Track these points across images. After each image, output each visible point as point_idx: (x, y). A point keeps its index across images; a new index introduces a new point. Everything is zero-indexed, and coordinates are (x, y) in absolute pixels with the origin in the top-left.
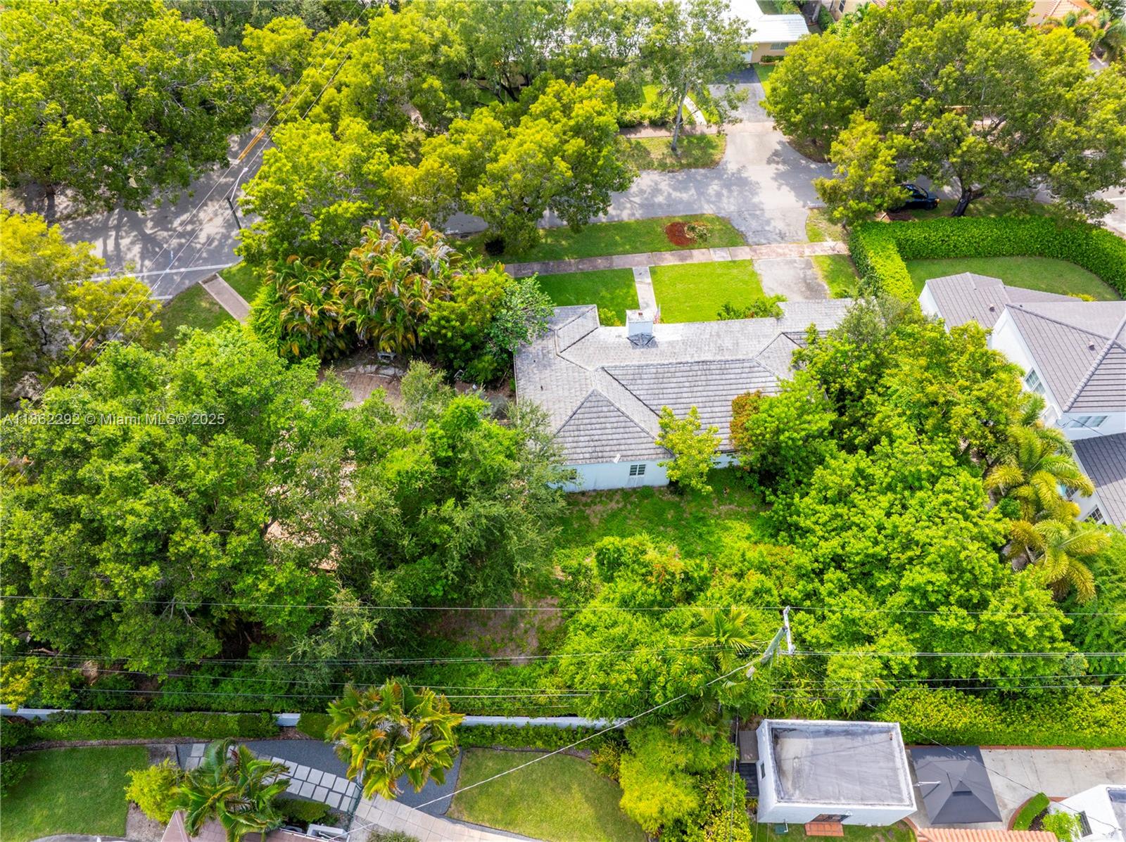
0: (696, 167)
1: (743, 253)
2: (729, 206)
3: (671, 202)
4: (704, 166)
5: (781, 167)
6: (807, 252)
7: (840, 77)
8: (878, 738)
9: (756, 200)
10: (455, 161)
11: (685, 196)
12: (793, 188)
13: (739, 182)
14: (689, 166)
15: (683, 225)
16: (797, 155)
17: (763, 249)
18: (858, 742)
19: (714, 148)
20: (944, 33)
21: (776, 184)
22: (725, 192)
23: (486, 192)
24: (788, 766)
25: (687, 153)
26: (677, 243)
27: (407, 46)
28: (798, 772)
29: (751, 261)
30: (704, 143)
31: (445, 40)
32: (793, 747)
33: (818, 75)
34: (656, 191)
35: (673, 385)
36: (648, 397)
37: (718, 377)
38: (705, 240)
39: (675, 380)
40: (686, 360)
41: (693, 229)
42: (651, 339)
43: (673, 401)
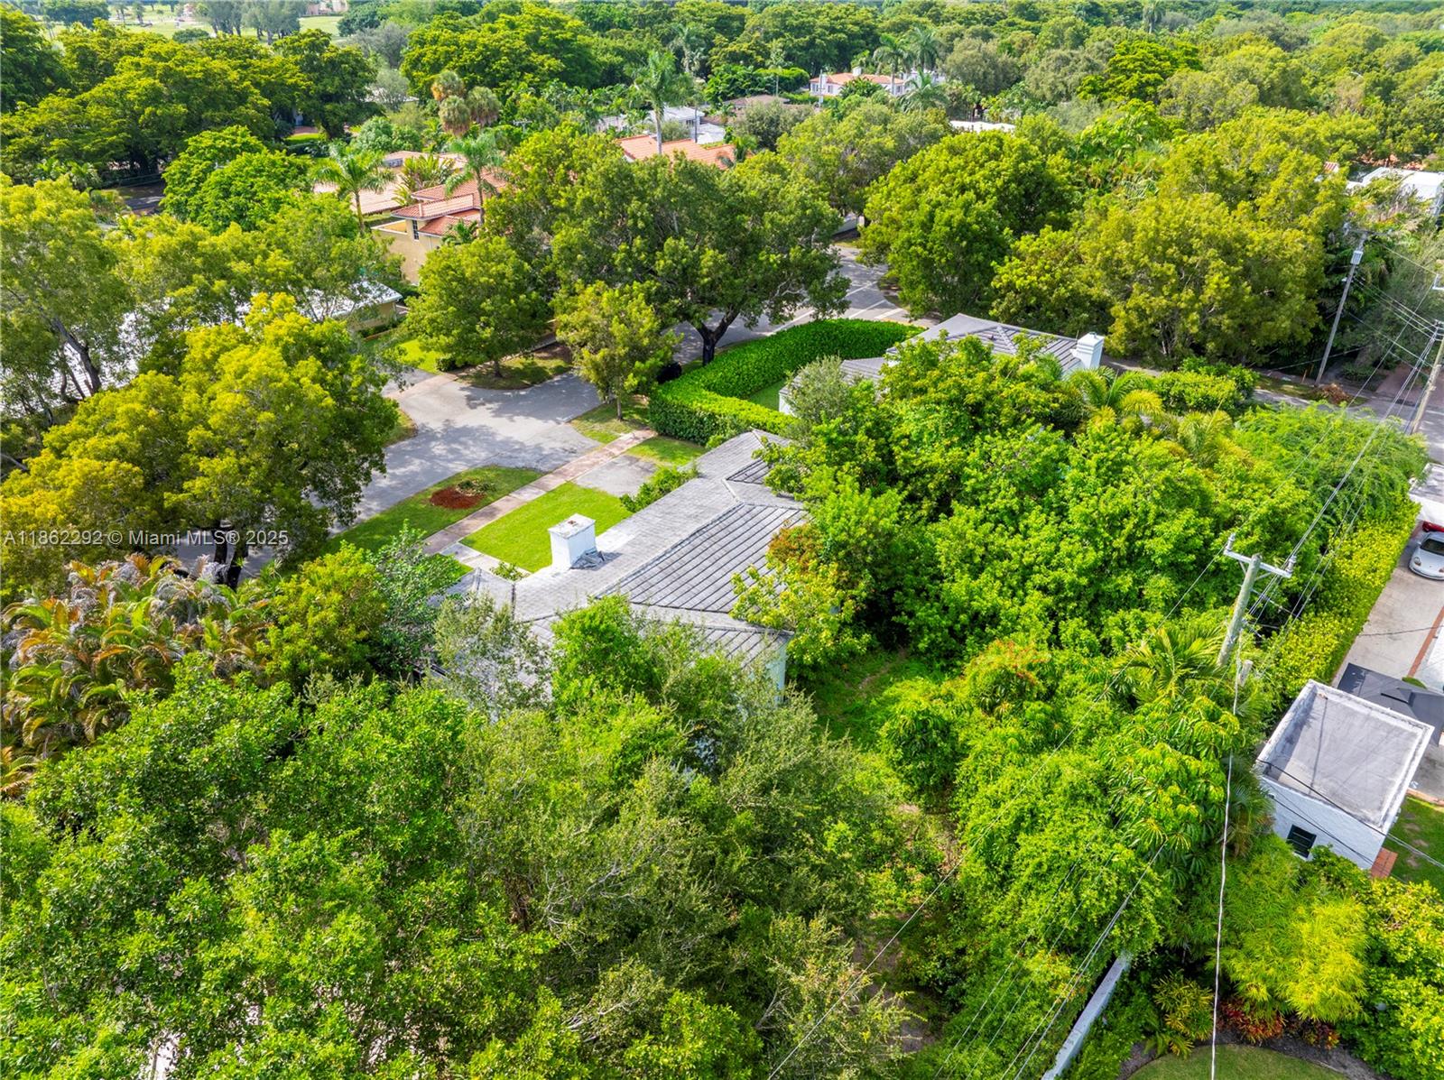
1: (552, 481)
5: (490, 406)
6: (615, 451)
8: (1318, 708)
11: (414, 468)
15: (451, 490)
16: (495, 392)
17: (568, 469)
18: (1316, 724)
21: (504, 419)
26: (466, 506)
29: (569, 483)
35: (694, 572)
36: (683, 599)
37: (729, 538)
38: (494, 490)
39: (689, 566)
40: (677, 540)
41: (468, 484)
42: (600, 555)
43: (712, 589)
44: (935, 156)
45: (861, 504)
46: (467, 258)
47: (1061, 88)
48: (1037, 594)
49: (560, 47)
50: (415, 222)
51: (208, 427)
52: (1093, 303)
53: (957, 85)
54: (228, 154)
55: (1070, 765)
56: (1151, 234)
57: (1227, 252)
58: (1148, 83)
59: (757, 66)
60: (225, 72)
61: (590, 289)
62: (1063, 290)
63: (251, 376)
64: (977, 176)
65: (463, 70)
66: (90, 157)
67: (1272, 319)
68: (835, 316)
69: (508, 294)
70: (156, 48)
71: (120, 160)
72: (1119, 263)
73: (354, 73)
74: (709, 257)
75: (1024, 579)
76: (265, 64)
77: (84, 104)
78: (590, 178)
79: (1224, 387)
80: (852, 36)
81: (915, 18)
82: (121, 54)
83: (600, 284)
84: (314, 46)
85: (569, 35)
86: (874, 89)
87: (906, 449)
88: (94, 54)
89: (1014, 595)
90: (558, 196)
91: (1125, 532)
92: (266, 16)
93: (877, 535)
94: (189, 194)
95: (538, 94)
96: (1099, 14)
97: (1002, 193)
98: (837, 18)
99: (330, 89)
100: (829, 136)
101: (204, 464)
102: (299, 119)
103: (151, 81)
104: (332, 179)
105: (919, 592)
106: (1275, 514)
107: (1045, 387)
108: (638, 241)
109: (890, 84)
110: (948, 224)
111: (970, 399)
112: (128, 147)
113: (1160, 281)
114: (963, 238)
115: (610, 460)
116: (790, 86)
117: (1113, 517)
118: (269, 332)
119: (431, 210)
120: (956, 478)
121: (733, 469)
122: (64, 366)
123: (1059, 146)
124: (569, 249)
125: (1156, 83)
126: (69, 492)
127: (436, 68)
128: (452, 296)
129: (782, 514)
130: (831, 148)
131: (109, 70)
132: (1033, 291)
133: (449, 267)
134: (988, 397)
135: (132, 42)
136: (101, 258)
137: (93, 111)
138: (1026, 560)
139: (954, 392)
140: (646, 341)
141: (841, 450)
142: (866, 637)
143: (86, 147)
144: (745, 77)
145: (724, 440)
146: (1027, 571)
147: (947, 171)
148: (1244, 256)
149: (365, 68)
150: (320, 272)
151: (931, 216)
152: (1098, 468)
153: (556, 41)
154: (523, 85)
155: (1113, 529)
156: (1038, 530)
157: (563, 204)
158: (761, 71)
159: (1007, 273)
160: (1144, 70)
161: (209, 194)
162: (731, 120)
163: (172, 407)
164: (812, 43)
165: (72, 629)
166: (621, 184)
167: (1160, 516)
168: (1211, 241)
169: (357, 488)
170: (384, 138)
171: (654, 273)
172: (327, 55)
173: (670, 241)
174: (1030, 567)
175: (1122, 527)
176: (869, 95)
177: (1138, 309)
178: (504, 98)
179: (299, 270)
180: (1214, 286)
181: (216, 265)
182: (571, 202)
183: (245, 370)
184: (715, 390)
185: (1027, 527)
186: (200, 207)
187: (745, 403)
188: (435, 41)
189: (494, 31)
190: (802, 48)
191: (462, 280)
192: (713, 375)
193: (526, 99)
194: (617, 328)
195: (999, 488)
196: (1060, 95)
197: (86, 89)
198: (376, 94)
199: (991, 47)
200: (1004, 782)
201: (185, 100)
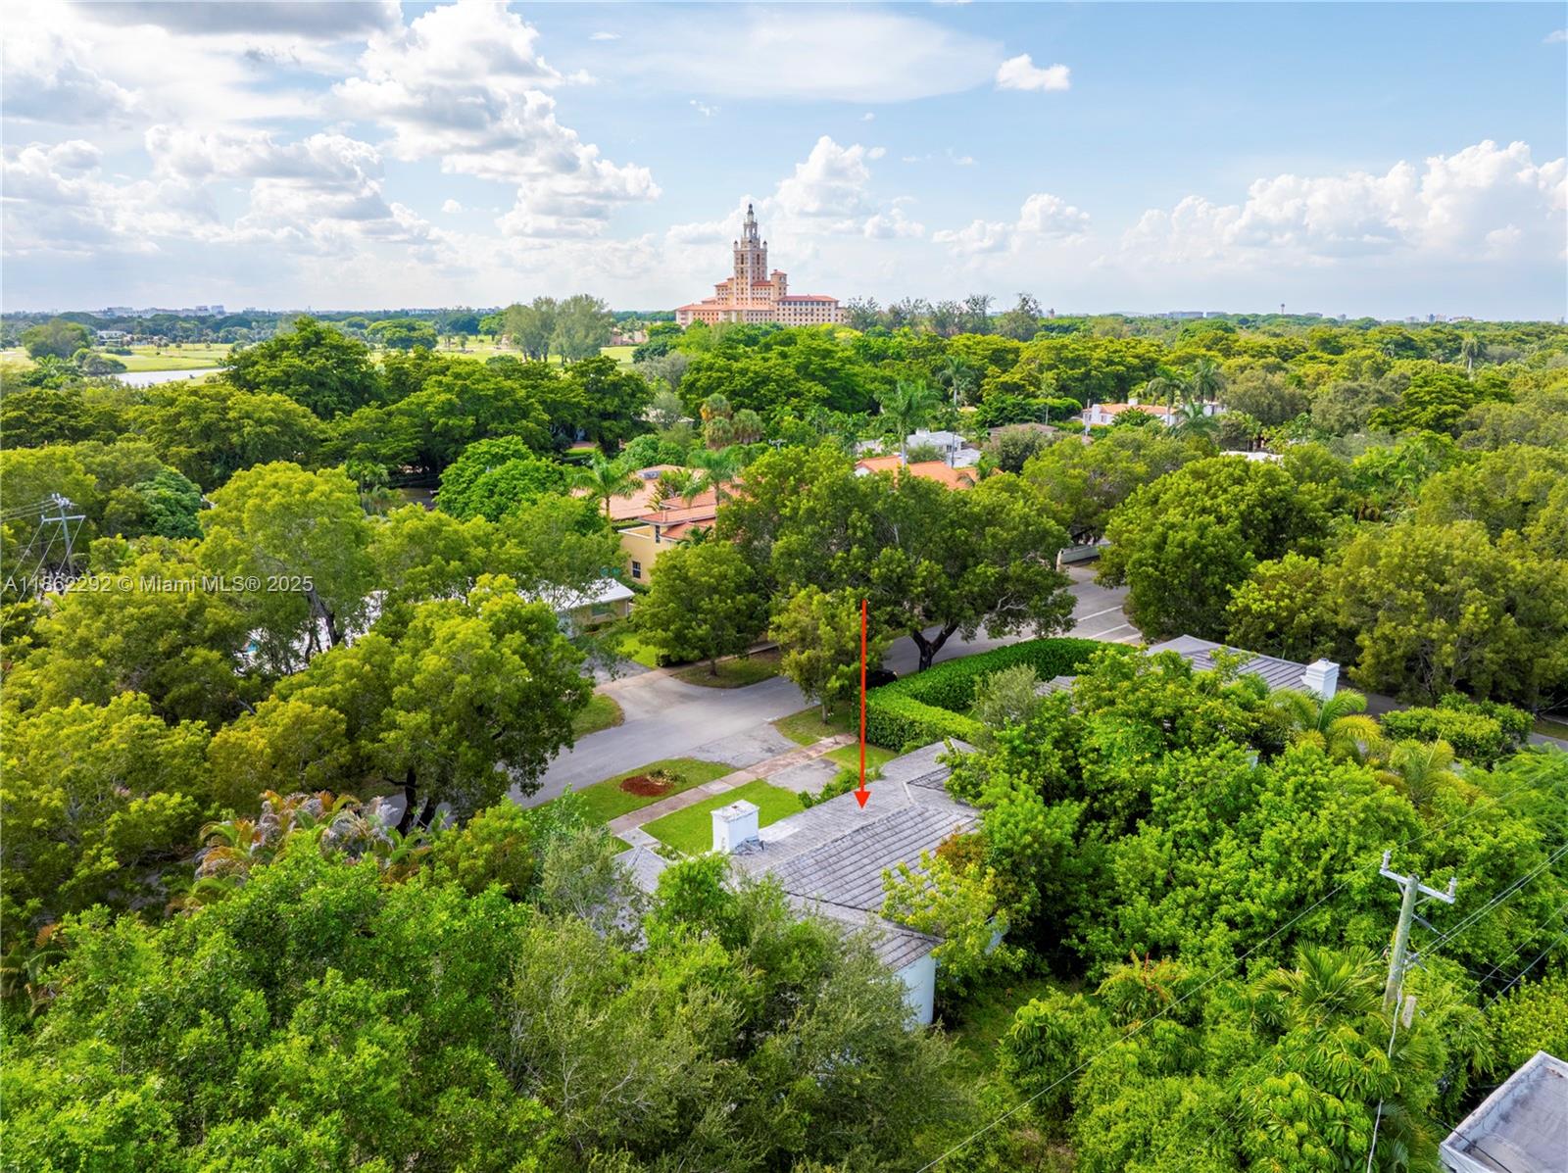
0: (598, 729)
1: (742, 778)
4: (607, 726)
6: (813, 754)
11: (613, 756)
12: (734, 712)
14: (588, 731)
15: (642, 777)
17: (762, 767)
29: (760, 781)
32: (1506, 1162)
35: (851, 869)
36: (833, 894)
37: (894, 839)
38: (684, 781)
39: (847, 862)
40: (839, 835)
41: (660, 773)
42: (761, 844)
43: (867, 887)
44: (1178, 481)
45: (1032, 810)
46: (692, 557)
47: (1350, 419)
48: (1223, 926)
49: (828, 376)
50: (658, 527)
51: (411, 686)
52: (1340, 632)
53: (1238, 416)
54: (501, 459)
55: (1193, 1093)
56: (1396, 560)
57: (1486, 581)
58: (1445, 415)
59: (1028, 396)
60: (513, 390)
61: (803, 592)
62: (1304, 616)
63: (456, 643)
64: (1219, 500)
65: (732, 395)
66: (385, 460)
67: (1546, 656)
68: (1060, 634)
69: (724, 595)
70: (459, 369)
71: (413, 464)
72: (1363, 590)
73: (633, 395)
74: (924, 566)
75: (1212, 911)
76: (554, 384)
77: (390, 414)
78: (815, 489)
79: (1483, 726)
80: (1130, 368)
81: (1203, 351)
82: (429, 374)
83: (814, 587)
84: (599, 371)
85: (837, 365)
86: (1148, 419)
87: (1094, 763)
88: (407, 374)
89: (1198, 926)
90: (785, 506)
91: (1321, 863)
92: (571, 345)
93: (1043, 845)
94: (460, 493)
95: (801, 417)
96: (1412, 348)
97: (1246, 519)
98: (1116, 351)
99: (610, 409)
100: (1076, 460)
101: (401, 717)
102: (581, 434)
103: (449, 396)
104: (585, 484)
105: (1095, 916)
106: (1497, 854)
107: (1246, 706)
108: (855, 549)
109: (1165, 415)
110: (1181, 545)
111: (1158, 711)
112: (420, 453)
113: (1410, 608)
114: (1198, 559)
115: (807, 762)
116: (1060, 415)
117: (1310, 846)
118: (485, 608)
119: (674, 517)
120: (1145, 797)
121: (918, 774)
122: (314, 632)
123: (1332, 475)
124: (789, 553)
125: (1455, 414)
126: (279, 730)
127: (708, 391)
128: (675, 593)
129: (956, 820)
130: (1076, 472)
131: (417, 387)
132: (1269, 615)
133: (675, 567)
134: (1179, 712)
135: (441, 363)
136: (357, 535)
137: (395, 421)
138: (1215, 887)
139: (1143, 704)
140: (852, 645)
141: (1023, 757)
142: (1021, 952)
143: (383, 451)
144: (1014, 405)
145: (918, 747)
146: (1213, 902)
147: (1188, 493)
148: (1506, 587)
149: (643, 390)
150: (549, 562)
151: (1164, 538)
152: (1296, 792)
153: (825, 370)
154: (788, 408)
155: (1309, 860)
156: (1228, 856)
157: (786, 511)
158: (1033, 401)
159: (1246, 596)
160: (1441, 402)
161: (476, 493)
162: (985, 444)
163: (384, 668)
164: (1087, 375)
165: (252, 848)
166: (847, 496)
167: (1360, 848)
168: (1465, 568)
169: (545, 761)
170: (650, 453)
171: (869, 580)
172: (611, 378)
173: (886, 551)
174: (1216, 896)
175: (1319, 858)
176: (1142, 424)
177: (1385, 637)
178: (767, 420)
179: (531, 559)
180: (1469, 616)
181: (456, 549)
182: (795, 510)
183: (453, 636)
184: (923, 700)
185: (1218, 853)
186: (466, 504)
187: (949, 714)
188: (710, 368)
189: (766, 360)
190: (1077, 380)
191: (685, 579)
192: (921, 684)
193: (789, 421)
194: (824, 630)
195: (1189, 809)
196: (1349, 425)
197: (395, 402)
198: (651, 415)
199: (1278, 379)
200: (1120, 1104)
201: (476, 413)
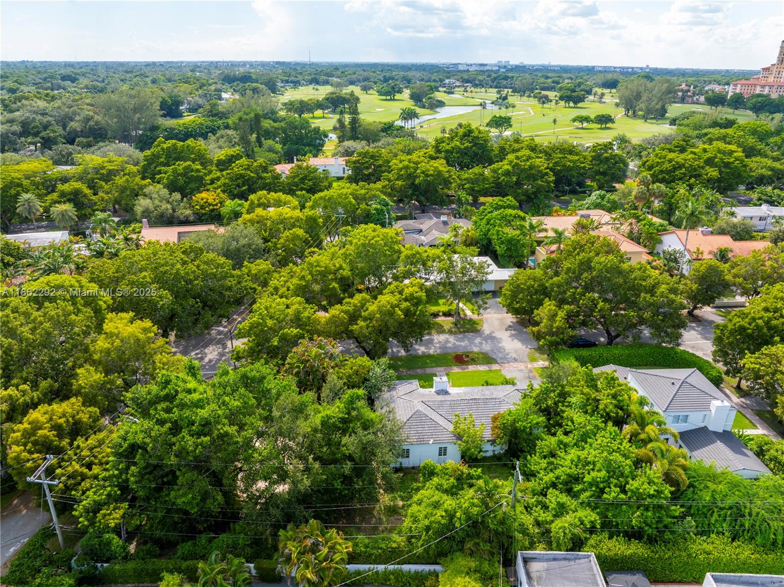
0: (468, 332)
1: (495, 367)
2: (487, 347)
3: (455, 347)
4: (472, 332)
5: (513, 332)
6: (529, 366)
7: (536, 285)
8: (582, 561)
9: (500, 345)
10: (346, 312)
11: (463, 344)
12: (520, 340)
13: (491, 338)
14: (464, 332)
15: (462, 355)
16: (521, 327)
17: (506, 365)
18: (572, 563)
19: (478, 324)
20: (580, 260)
21: (511, 339)
22: (484, 342)
23: (361, 323)
24: (533, 575)
25: (463, 326)
26: (460, 363)
27: (323, 269)
28: (540, 578)
29: (500, 370)
30: (472, 322)
31: (341, 268)
32: (536, 567)
33: (524, 284)
34: (447, 341)
35: (460, 410)
37: (483, 406)
38: (475, 361)
39: (460, 407)
40: (466, 398)
41: (468, 356)
42: (447, 392)
54: (501, 207)
115: (524, 368)
193: (682, 192)
